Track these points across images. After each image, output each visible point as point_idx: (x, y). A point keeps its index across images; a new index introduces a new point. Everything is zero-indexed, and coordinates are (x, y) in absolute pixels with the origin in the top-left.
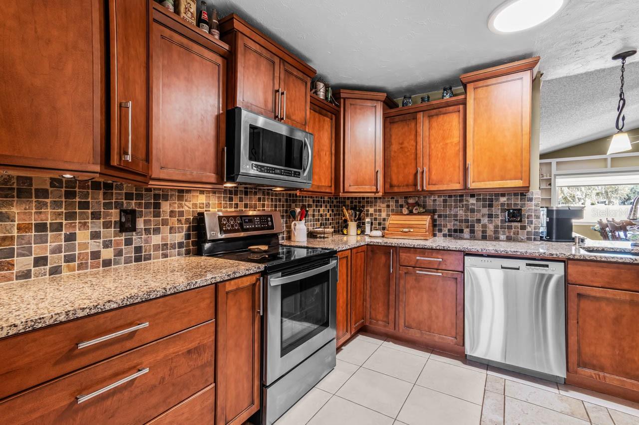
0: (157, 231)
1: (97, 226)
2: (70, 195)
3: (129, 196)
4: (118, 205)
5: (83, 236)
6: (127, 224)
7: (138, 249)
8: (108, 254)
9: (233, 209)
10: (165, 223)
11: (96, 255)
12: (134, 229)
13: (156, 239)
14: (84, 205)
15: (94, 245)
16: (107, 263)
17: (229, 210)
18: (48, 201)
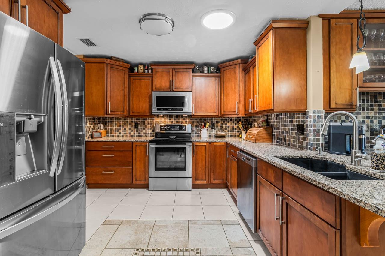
0: (144, 129)
1: (130, 126)
2: (125, 119)
3: (137, 119)
4: (134, 122)
5: (127, 129)
6: (136, 126)
7: (139, 133)
8: (132, 134)
9: (171, 123)
10: (146, 126)
11: (130, 134)
12: (138, 128)
13: (144, 131)
14: (127, 122)
15: (129, 131)
16: (132, 136)
17: (169, 123)
18: (121, 121)
